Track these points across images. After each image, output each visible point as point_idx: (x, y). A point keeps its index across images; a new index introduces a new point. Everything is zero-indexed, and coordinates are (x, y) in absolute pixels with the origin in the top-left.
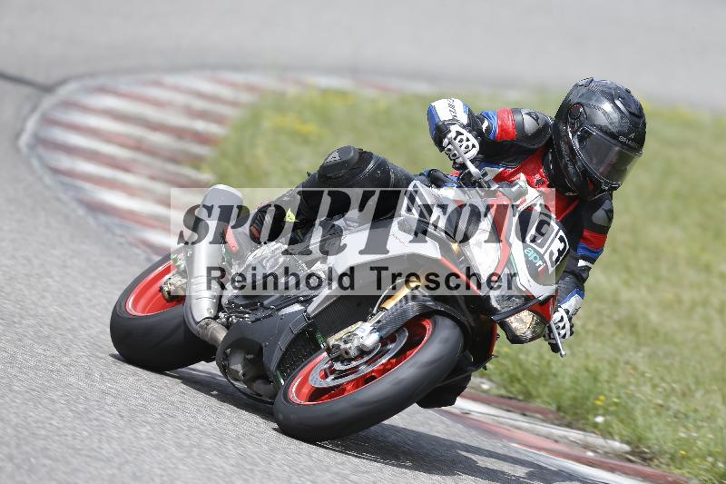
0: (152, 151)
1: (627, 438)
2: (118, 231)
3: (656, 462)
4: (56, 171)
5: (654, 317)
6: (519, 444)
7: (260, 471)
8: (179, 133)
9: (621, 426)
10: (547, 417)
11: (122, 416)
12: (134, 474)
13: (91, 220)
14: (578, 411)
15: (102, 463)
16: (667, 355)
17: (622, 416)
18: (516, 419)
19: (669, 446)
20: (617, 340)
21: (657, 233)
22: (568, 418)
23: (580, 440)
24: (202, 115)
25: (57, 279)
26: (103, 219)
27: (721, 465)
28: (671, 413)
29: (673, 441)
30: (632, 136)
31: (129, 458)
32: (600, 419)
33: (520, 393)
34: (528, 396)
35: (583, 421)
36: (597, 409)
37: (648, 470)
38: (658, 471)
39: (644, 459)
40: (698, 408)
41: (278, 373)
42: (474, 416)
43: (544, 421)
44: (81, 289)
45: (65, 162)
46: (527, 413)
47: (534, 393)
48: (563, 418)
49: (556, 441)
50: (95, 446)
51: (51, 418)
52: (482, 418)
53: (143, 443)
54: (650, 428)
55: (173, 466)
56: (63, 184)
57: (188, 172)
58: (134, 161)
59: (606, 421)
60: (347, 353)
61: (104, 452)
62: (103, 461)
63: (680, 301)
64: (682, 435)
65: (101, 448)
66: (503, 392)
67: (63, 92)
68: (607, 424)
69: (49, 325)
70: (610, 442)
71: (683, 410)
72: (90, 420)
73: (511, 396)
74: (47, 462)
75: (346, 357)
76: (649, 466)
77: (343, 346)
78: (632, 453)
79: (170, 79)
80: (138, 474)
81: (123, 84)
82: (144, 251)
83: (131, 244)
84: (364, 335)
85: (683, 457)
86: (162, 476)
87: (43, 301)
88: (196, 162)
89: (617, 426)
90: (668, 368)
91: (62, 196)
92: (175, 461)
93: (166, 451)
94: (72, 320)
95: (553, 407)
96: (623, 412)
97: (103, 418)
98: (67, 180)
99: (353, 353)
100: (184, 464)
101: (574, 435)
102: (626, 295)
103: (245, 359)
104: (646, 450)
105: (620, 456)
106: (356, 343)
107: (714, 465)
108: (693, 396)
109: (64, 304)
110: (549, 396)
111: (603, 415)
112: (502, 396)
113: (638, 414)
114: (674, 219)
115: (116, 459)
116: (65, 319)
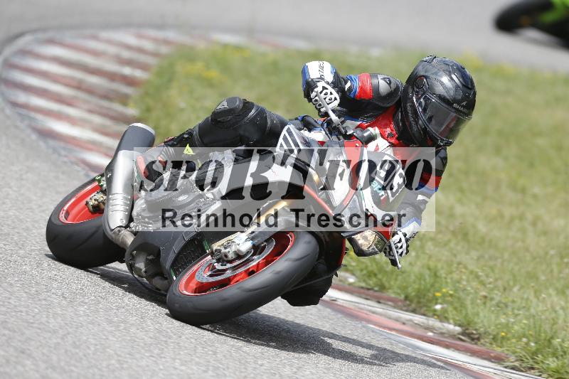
0: (90, 91)
1: (459, 322)
2: (63, 153)
3: (482, 341)
4: (15, 105)
5: (482, 228)
6: (375, 325)
7: (172, 342)
8: (112, 77)
9: (454, 312)
10: (396, 304)
11: (65, 298)
12: (74, 343)
13: (42, 144)
14: (422, 300)
15: (49, 334)
16: (491, 258)
17: (457, 305)
18: (371, 305)
19: (492, 329)
20: (452, 245)
21: (484, 162)
22: (413, 306)
23: (423, 323)
24: (129, 63)
25: (15, 189)
26: (52, 143)
27: (532, 344)
28: (494, 302)
29: (496, 325)
30: (464, 103)
31: (70, 330)
32: (438, 307)
33: (377, 285)
34: (383, 288)
35: (425, 308)
36: (437, 299)
37: (475, 347)
38: (483, 348)
39: (473, 339)
40: (515, 299)
41: (172, 271)
42: (339, 302)
43: (394, 307)
44: (35, 198)
45: (22, 97)
46: (381, 301)
47: (387, 285)
48: (409, 305)
49: (404, 324)
50: (44, 320)
51: (10, 298)
52: (346, 304)
53: (81, 319)
54: (478, 314)
55: (104, 337)
56: (20, 114)
57: (118, 107)
58: (75, 98)
59: (442, 308)
60: (226, 256)
61: (51, 326)
62: (50, 332)
63: (502, 216)
64: (503, 321)
65: (49, 323)
66: (363, 285)
67: (21, 43)
68: (444, 311)
69: (8, 225)
70: (446, 325)
71: (503, 301)
72: (40, 300)
73: (369, 287)
74: (6, 332)
75: (225, 259)
76: (476, 344)
77: (223, 250)
78: (463, 334)
79: (105, 34)
80: (78, 343)
81: (68, 38)
82: (84, 169)
83: (73, 163)
84: (241, 242)
85: (503, 337)
86: (96, 345)
87: (4, 206)
88: (124, 99)
89: (451, 313)
90: (492, 269)
91: (18, 123)
92: (106, 333)
93: (99, 325)
94: (27, 221)
95: (402, 297)
96: (456, 301)
97: (49, 299)
98: (24, 112)
99: (231, 256)
100: (114, 336)
101: (418, 319)
102: (459, 210)
103: (147, 259)
104: (474, 332)
105: (453, 336)
106: (234, 248)
107: (527, 344)
108: (511, 290)
109: (21, 209)
110: (399, 288)
111: (441, 304)
112: (362, 288)
113: (468, 302)
114: (498, 150)
115: (60, 331)
116: (21, 221)
